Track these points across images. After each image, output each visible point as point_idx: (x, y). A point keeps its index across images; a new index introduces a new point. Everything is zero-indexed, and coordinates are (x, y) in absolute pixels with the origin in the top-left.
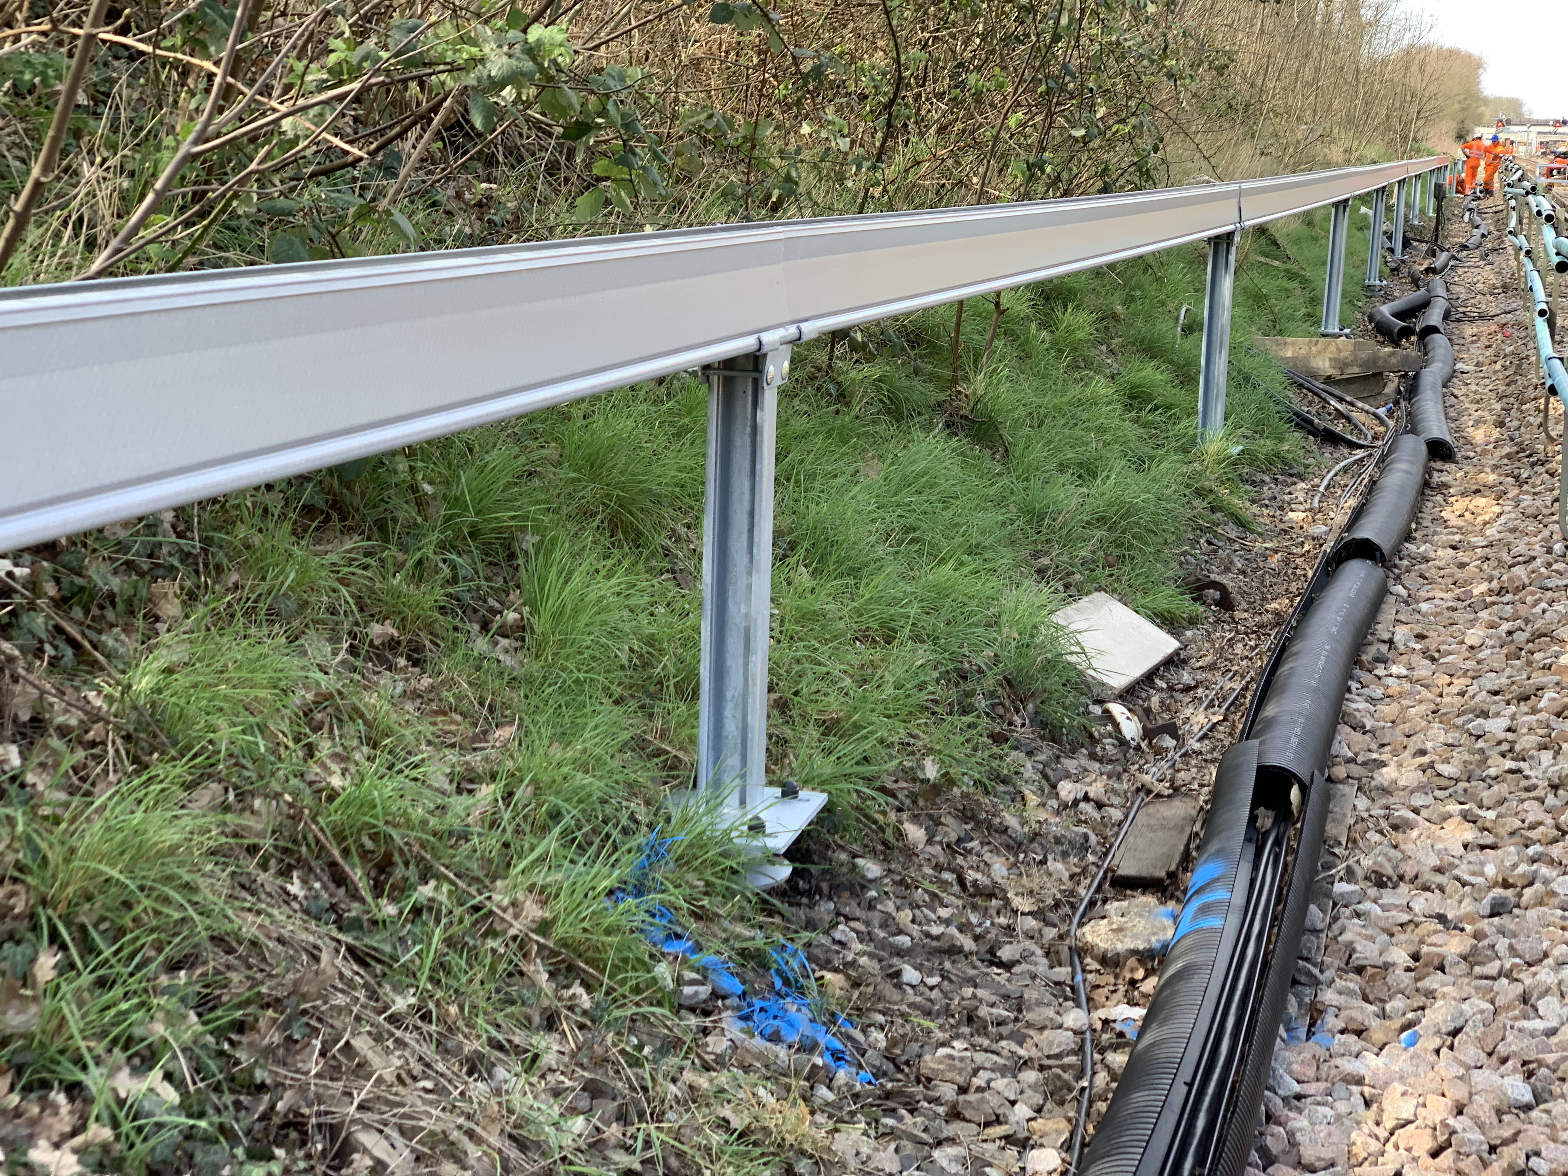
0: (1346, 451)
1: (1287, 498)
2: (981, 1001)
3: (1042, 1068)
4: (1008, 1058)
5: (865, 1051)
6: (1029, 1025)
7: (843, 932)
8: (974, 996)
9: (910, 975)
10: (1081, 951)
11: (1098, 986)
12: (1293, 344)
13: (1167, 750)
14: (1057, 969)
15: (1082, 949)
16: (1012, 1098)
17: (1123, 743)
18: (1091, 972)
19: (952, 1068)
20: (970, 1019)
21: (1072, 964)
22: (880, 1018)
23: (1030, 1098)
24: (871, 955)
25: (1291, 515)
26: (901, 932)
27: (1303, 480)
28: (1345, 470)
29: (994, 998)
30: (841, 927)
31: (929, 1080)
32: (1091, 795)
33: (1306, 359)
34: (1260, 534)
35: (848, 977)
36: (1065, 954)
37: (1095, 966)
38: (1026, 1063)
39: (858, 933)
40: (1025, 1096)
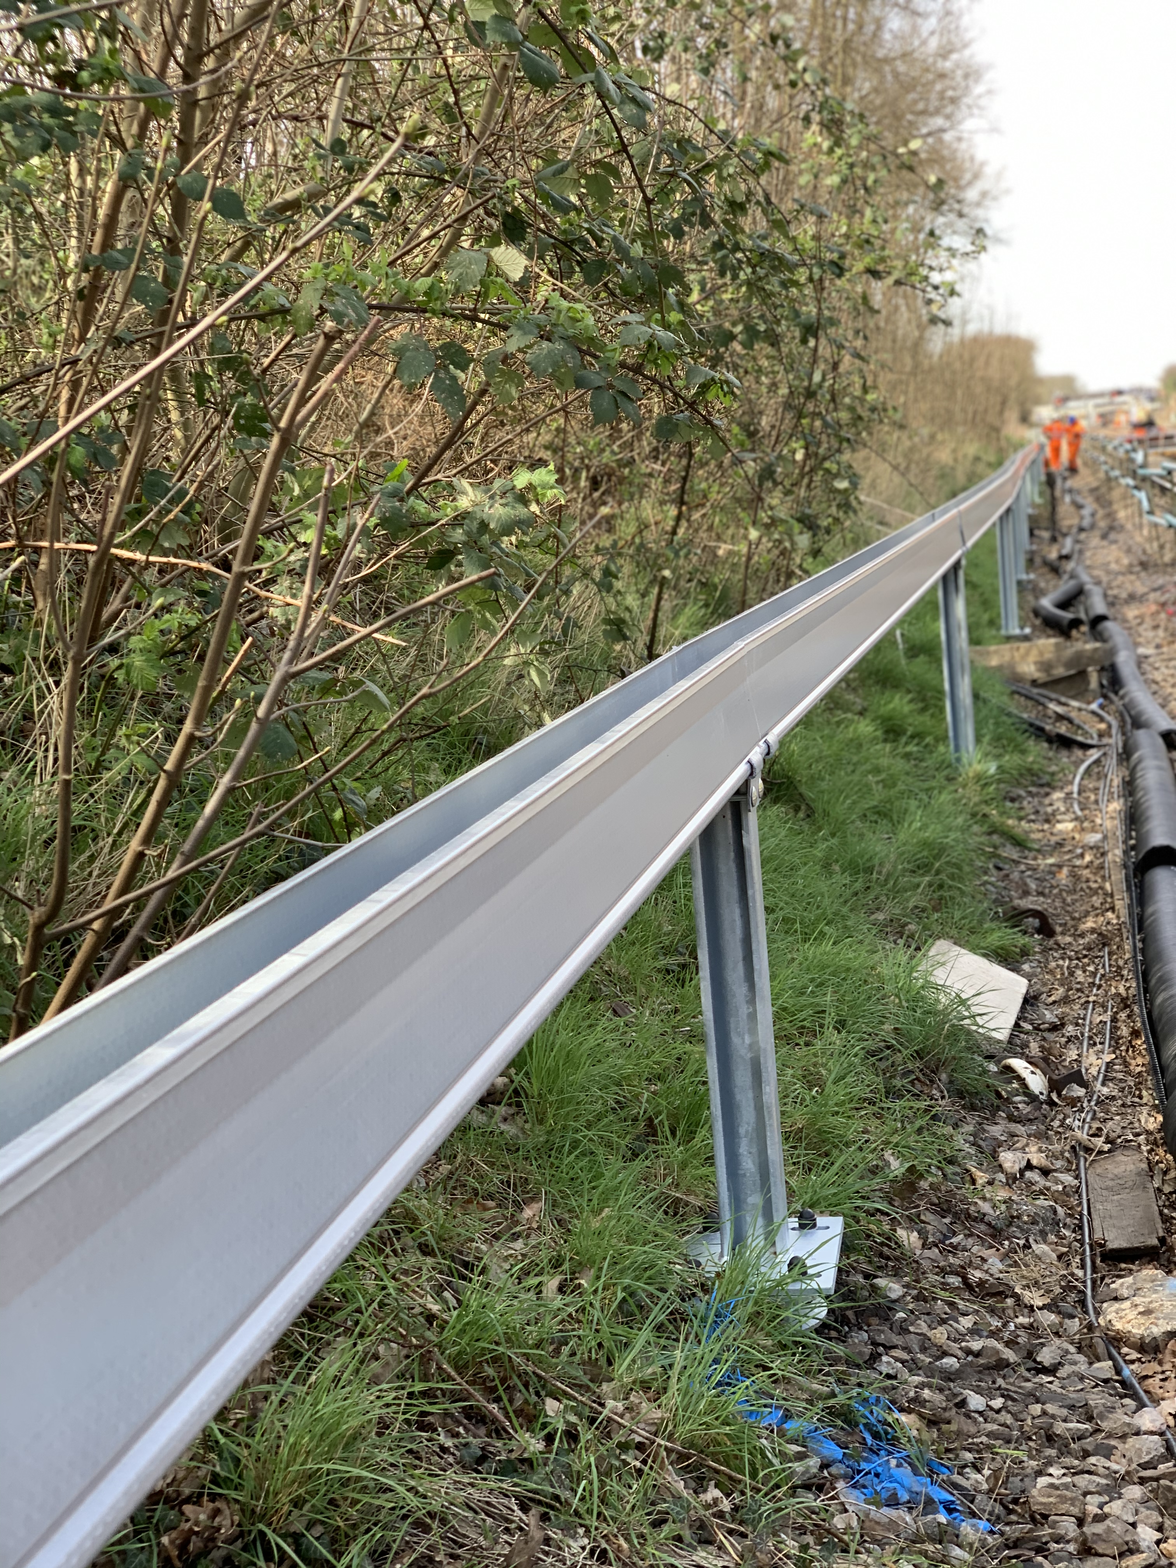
0: (1079, 753)
1: (1049, 810)
2: (1053, 1417)
3: (1142, 1481)
4: (1106, 1477)
5: (974, 1497)
6: (1110, 1436)
7: (888, 1363)
8: (1044, 1413)
9: (976, 1401)
10: (1116, 1340)
11: (1146, 1377)
12: (996, 652)
13: (1079, 1099)
14: (1097, 1365)
15: (1114, 1338)
16: (1131, 1520)
17: (1032, 1098)
18: (1132, 1362)
19: (1063, 1499)
20: (1050, 1438)
21: (1111, 1357)
22: (969, 1456)
23: (1147, 1517)
24: (930, 1386)
25: (1059, 826)
26: (945, 1354)
27: (1054, 788)
28: (1088, 771)
29: (1065, 1412)
30: (885, 1358)
31: (1045, 1517)
32: (1034, 1162)
33: (1011, 666)
34: (1038, 851)
35: (921, 1416)
36: (1101, 1348)
37: (1135, 1355)
38: (1126, 1479)
39: (903, 1362)
40: (1141, 1516)
